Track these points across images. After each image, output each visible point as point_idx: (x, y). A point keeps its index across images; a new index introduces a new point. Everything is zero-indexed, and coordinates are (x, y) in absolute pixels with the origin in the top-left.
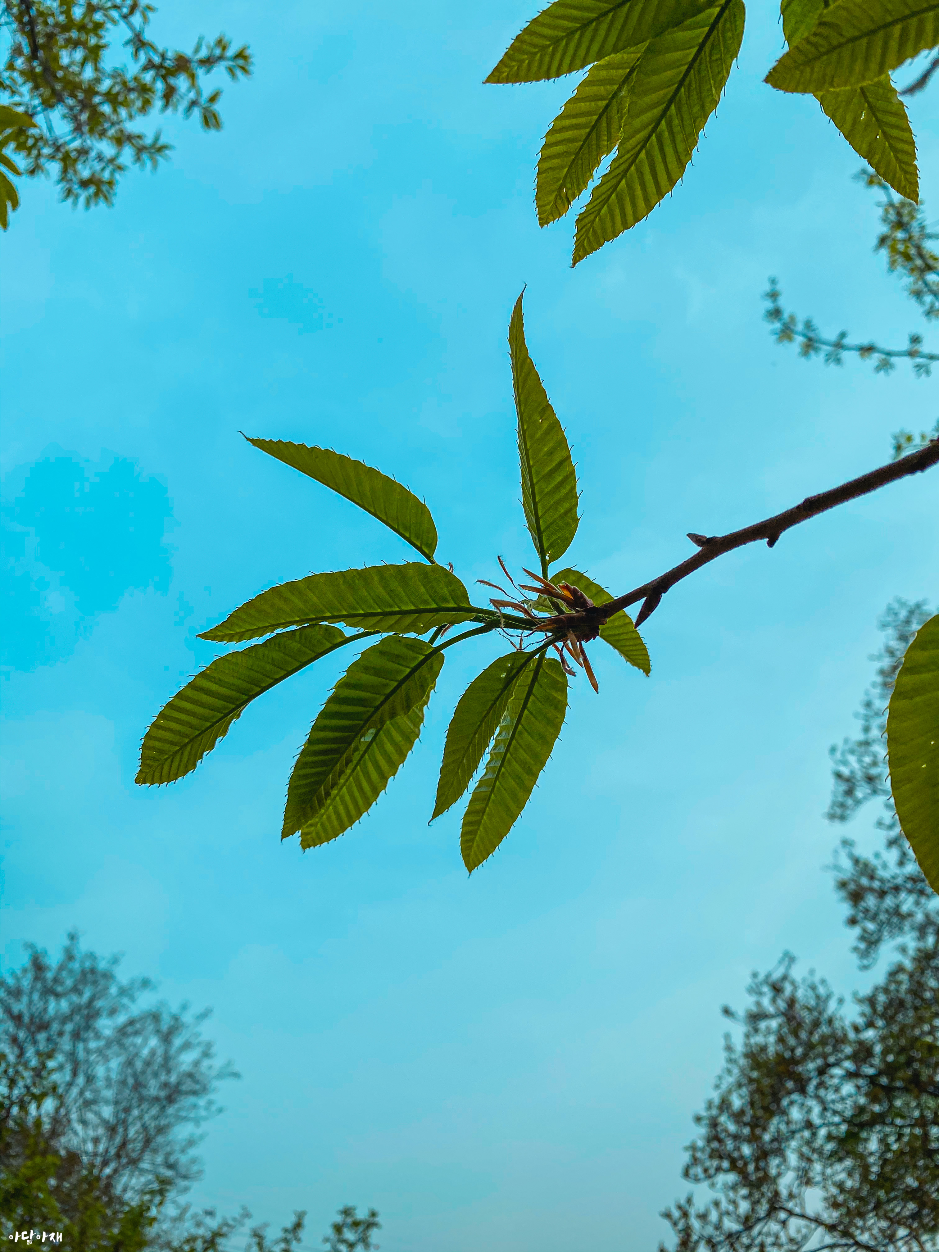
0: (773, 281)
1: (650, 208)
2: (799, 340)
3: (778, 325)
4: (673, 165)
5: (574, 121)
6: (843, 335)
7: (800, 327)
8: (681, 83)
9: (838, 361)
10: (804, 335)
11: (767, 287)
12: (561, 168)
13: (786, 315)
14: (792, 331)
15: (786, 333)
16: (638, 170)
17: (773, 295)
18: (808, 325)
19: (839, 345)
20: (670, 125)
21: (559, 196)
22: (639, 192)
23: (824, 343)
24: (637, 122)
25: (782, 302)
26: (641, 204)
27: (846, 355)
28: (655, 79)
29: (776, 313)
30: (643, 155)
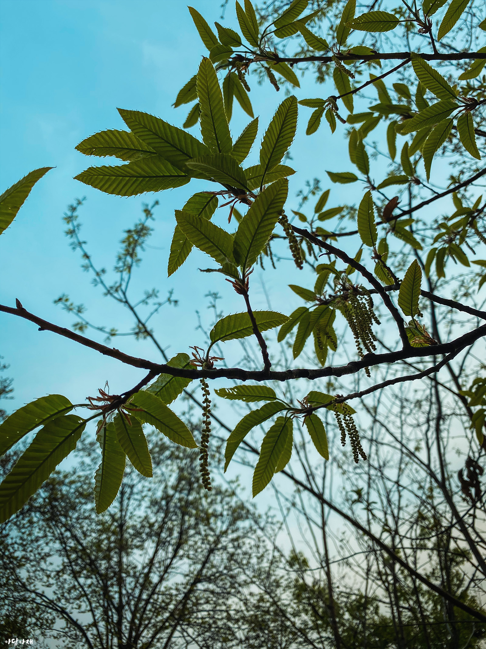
0: (84, 198)
1: (112, 193)
2: (70, 227)
3: (69, 214)
4: (130, 191)
5: (120, 138)
6: (85, 242)
7: (75, 223)
8: (157, 177)
9: (74, 248)
10: (74, 227)
11: (80, 198)
12: (101, 144)
13: (75, 214)
14: (72, 221)
15: (69, 219)
16: (122, 180)
17: (79, 203)
18: (78, 226)
19: (80, 244)
20: (142, 181)
21: (91, 149)
22: (114, 185)
23: (77, 237)
24: (135, 167)
25: (79, 208)
26: (112, 189)
27: (78, 249)
28: (152, 165)
29: (73, 209)
30: (127, 178)
